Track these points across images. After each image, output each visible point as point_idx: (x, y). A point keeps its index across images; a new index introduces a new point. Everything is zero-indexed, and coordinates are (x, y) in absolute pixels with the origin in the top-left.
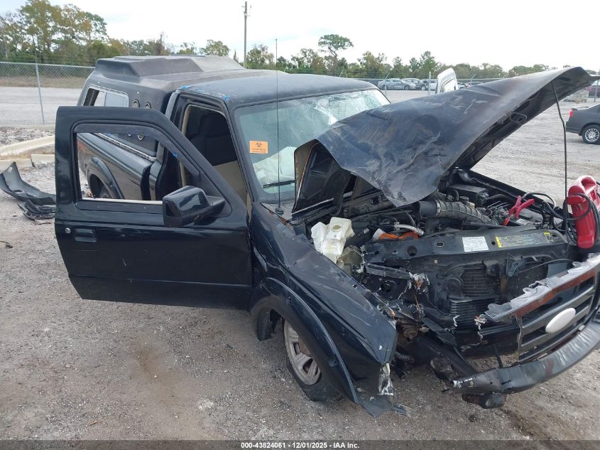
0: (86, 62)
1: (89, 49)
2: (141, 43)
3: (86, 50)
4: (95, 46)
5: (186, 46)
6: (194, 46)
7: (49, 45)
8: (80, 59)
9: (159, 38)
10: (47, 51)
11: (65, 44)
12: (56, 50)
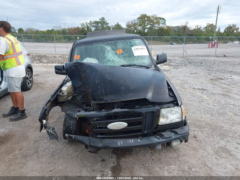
0: (156, 35)
1: (158, 30)
2: (178, 27)
3: (157, 31)
4: (160, 29)
5: (197, 27)
6: (201, 27)
7: (145, 30)
8: (154, 34)
9: (185, 24)
10: (144, 32)
11: (150, 29)
12: (148, 32)
